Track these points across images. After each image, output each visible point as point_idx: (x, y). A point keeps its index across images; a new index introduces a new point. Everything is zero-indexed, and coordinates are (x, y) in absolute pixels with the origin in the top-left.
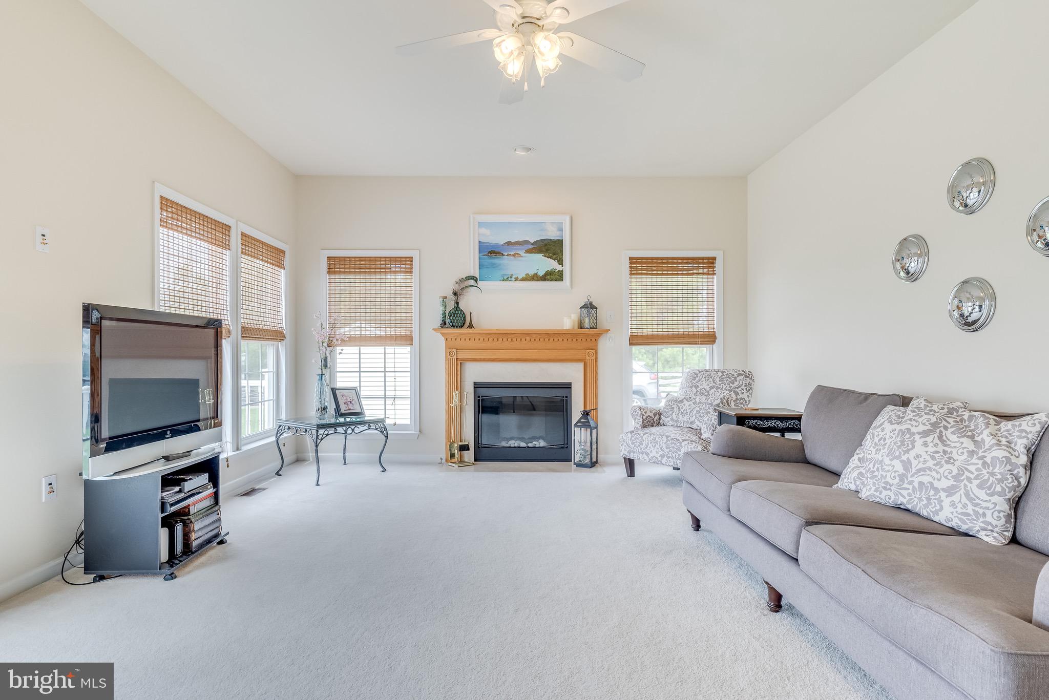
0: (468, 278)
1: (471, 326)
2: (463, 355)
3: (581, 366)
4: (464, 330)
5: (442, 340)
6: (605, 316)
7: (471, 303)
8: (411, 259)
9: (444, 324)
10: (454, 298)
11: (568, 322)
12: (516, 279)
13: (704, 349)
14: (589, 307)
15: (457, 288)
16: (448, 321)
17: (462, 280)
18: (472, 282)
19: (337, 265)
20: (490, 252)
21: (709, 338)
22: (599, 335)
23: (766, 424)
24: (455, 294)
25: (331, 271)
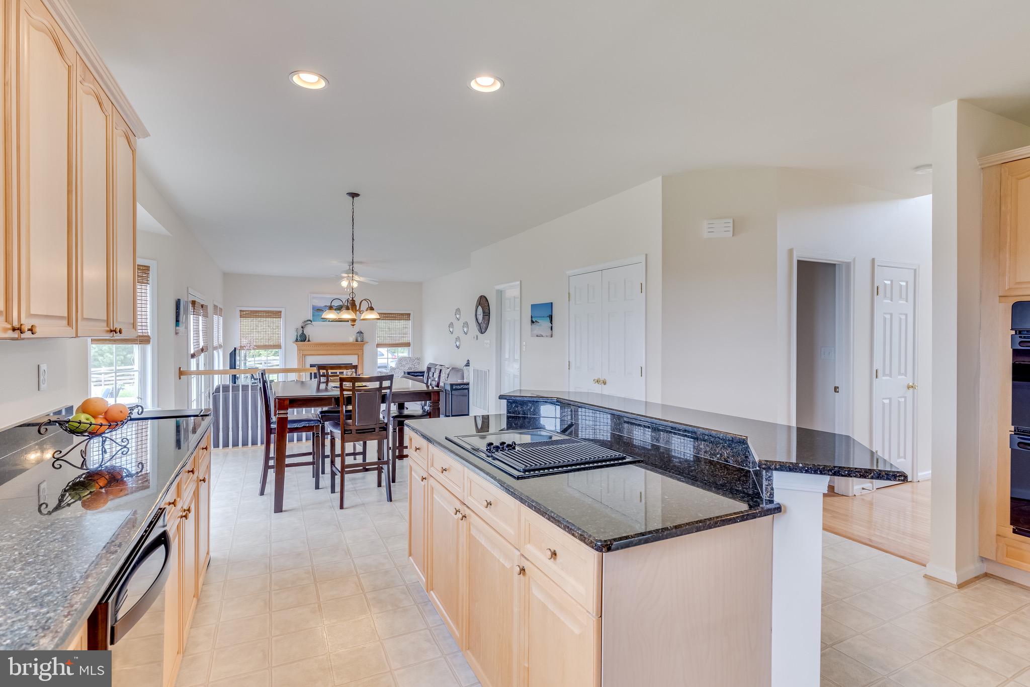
0: (307, 321)
1: (309, 341)
2: (305, 353)
3: (356, 357)
4: (306, 343)
5: (296, 346)
6: (366, 336)
7: (308, 331)
8: (281, 312)
9: (297, 340)
10: (302, 329)
11: (351, 339)
12: (329, 321)
13: (406, 349)
14: (361, 333)
15: (303, 325)
16: (299, 338)
17: (305, 322)
18: (309, 322)
19: (244, 314)
20: (318, 310)
21: (407, 345)
22: (364, 344)
23: (416, 374)
24: (302, 327)
25: (241, 316)
